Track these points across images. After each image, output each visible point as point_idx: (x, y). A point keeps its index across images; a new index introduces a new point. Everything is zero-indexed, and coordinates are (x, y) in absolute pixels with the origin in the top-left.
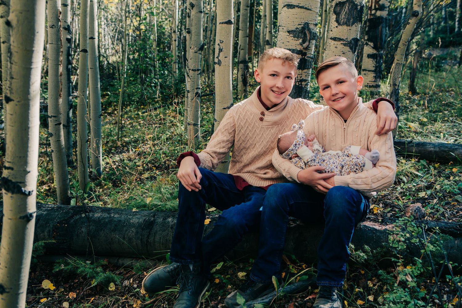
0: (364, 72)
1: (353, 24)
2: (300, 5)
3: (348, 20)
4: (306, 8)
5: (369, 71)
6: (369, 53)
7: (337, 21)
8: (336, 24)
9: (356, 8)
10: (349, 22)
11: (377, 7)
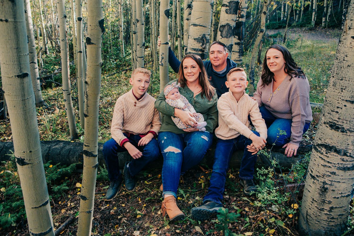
0: (233, 53)
1: (230, 37)
2: (200, 25)
3: (227, 35)
4: (203, 26)
5: (236, 52)
6: (236, 42)
7: (221, 35)
8: (221, 37)
9: (231, 29)
10: (228, 36)
11: (240, 16)
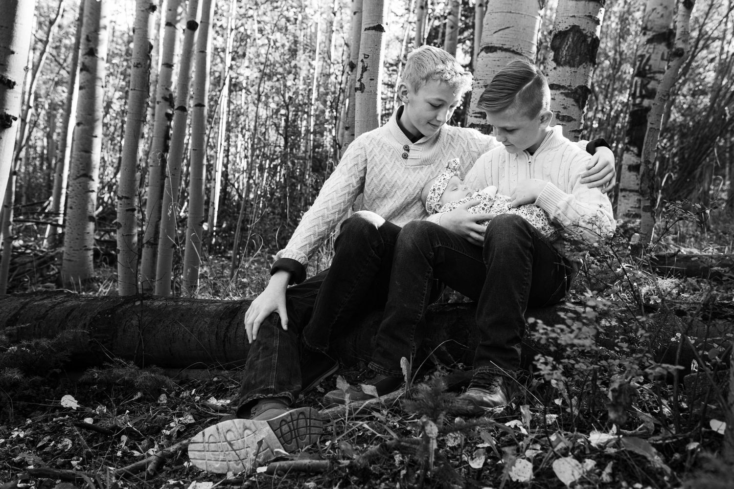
0: (623, 193)
1: (580, 64)
2: (505, 47)
3: (573, 57)
4: (513, 52)
5: (631, 191)
6: (631, 163)
7: (555, 60)
8: (554, 65)
9: (585, 41)
10: (574, 61)
